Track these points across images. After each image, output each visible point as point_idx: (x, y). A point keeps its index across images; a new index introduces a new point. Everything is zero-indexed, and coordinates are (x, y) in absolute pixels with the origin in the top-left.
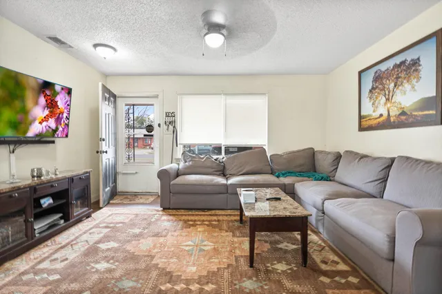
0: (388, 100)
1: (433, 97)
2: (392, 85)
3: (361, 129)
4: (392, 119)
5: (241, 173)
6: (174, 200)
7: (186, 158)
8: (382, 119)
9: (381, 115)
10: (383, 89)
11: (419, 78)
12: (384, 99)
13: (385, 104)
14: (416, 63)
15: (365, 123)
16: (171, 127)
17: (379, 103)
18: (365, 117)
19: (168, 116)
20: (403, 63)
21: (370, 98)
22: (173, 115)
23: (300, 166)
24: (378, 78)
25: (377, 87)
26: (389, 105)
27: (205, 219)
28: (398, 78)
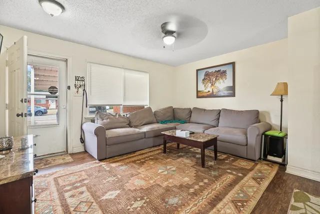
0: (212, 85)
1: (231, 86)
2: (214, 79)
3: (198, 97)
4: (214, 94)
5: (143, 124)
6: (111, 150)
7: (102, 116)
8: (209, 93)
9: (209, 91)
10: (210, 80)
11: (226, 79)
12: (210, 84)
13: (211, 87)
14: (225, 72)
15: (200, 94)
16: (81, 90)
17: (208, 86)
18: (200, 92)
19: (78, 80)
20: (219, 71)
21: (203, 83)
22: (83, 79)
23: (169, 117)
24: (207, 75)
25: (207, 79)
26: (213, 87)
27: (140, 158)
28: (217, 76)
